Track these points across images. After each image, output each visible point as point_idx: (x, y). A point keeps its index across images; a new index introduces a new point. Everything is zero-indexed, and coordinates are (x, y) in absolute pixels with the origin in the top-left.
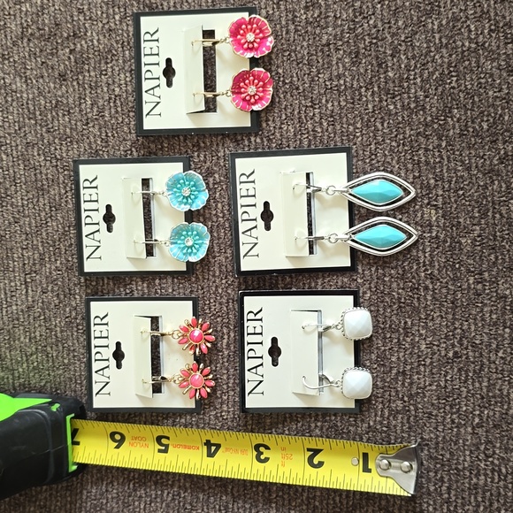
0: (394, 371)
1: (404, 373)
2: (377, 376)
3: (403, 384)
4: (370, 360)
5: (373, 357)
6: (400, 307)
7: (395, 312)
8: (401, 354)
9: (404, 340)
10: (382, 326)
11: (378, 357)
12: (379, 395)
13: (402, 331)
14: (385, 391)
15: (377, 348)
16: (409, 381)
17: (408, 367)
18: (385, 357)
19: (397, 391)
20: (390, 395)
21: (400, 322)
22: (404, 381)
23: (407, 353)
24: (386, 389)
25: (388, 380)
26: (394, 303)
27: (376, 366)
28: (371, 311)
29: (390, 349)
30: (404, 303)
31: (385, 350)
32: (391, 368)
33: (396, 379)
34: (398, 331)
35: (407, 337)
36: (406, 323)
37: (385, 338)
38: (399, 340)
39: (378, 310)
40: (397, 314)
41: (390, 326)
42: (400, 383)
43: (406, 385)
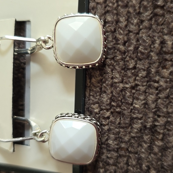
0: (137, 126)
1: (153, 130)
2: (109, 130)
3: (150, 148)
4: (100, 103)
5: (105, 98)
6: (155, 15)
7: (146, 24)
8: (151, 98)
9: (157, 72)
10: (122, 48)
11: (112, 100)
12: (111, 161)
13: (155, 57)
14: (121, 156)
15: (112, 85)
16: (160, 143)
17: (162, 121)
18: (123, 101)
19: (139, 159)
20: (127, 164)
21: (153, 42)
22: (152, 142)
23: (162, 95)
24: (122, 153)
25: (126, 139)
26: (145, 8)
27: (108, 114)
28: (105, 23)
29: (133, 88)
30: (162, 7)
31: (124, 89)
32: (132, 119)
33: (139, 140)
34: (148, 56)
35: (164, 67)
36: (163, 43)
37: (125, 68)
38: (149, 72)
39: (118, 21)
40: (150, 28)
41: (136, 48)
42: (145, 146)
43: (156, 149)
